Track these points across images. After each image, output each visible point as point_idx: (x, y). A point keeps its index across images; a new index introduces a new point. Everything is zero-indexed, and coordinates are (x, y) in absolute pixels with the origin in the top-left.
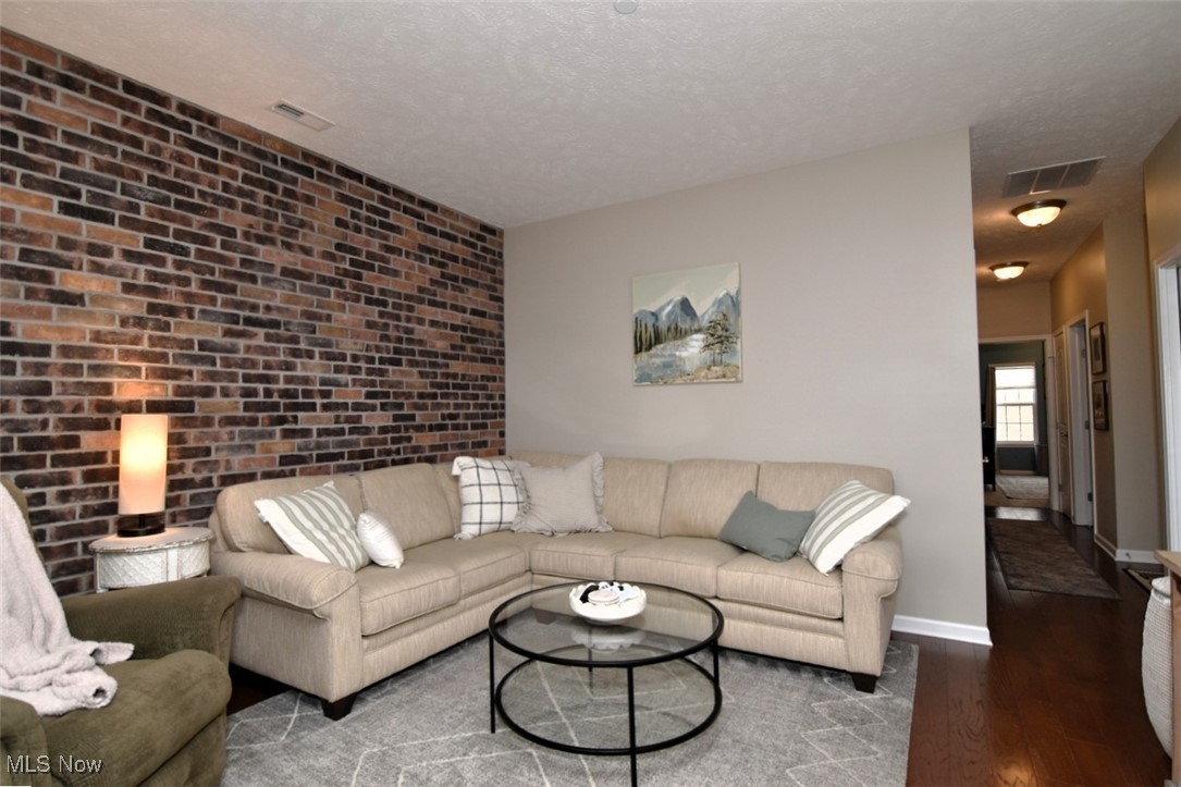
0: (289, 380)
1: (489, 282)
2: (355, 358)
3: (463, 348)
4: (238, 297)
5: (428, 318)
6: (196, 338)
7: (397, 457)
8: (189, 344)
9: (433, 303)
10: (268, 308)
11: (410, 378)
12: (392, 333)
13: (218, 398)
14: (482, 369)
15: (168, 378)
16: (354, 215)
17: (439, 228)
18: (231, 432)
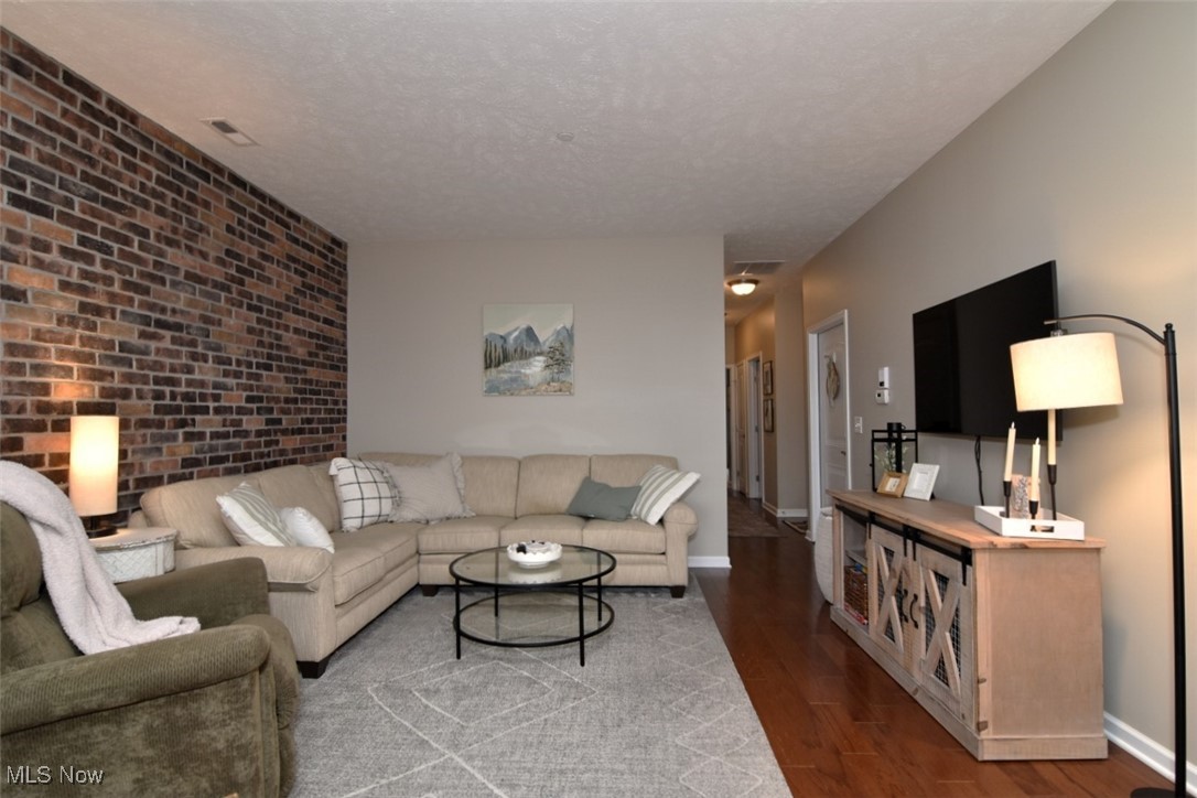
0: (190, 383)
1: (336, 293)
2: (239, 363)
3: (317, 355)
4: (150, 299)
5: (292, 325)
6: (117, 339)
7: (268, 460)
8: (109, 345)
9: (296, 312)
10: (174, 311)
11: (277, 383)
12: (266, 339)
13: (134, 401)
14: (329, 376)
15: (94, 379)
16: (240, 222)
17: (302, 239)
18: (144, 435)
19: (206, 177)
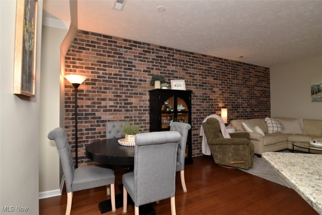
0: (237, 103)
1: (267, 80)
2: (246, 98)
3: (262, 95)
4: (231, 89)
5: (256, 89)
6: (226, 96)
7: (252, 117)
8: (225, 98)
9: (257, 86)
10: (234, 91)
11: (253, 102)
12: (251, 93)
13: (229, 106)
14: (266, 99)
15: (224, 103)
16: (245, 71)
17: (258, 70)
18: (231, 112)
19: (238, 65)
